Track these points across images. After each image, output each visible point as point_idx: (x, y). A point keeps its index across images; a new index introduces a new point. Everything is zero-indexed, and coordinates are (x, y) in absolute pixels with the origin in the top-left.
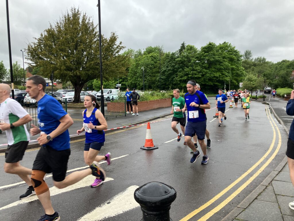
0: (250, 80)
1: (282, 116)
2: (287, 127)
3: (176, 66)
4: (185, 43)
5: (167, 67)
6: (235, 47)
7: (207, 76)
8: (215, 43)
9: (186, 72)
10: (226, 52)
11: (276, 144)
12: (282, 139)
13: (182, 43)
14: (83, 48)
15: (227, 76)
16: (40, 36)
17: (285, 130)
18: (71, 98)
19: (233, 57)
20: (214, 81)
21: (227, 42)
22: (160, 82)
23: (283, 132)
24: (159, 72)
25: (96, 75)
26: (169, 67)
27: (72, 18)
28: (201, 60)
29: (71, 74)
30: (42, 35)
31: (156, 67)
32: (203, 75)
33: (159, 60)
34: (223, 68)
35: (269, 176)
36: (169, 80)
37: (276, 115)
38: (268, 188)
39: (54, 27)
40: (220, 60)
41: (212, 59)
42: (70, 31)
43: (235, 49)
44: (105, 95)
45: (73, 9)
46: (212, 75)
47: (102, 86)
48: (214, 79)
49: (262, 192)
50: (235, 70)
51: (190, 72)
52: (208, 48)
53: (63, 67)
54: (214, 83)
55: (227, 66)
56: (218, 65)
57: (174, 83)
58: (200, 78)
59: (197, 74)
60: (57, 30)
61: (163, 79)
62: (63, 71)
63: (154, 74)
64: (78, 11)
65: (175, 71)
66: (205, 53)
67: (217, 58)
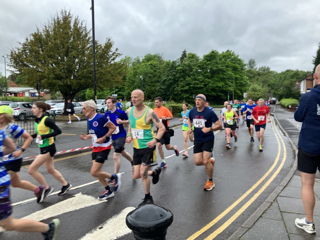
0: (254, 90)
1: (287, 128)
2: (291, 139)
3: (177, 75)
4: (186, 51)
5: (168, 76)
6: (238, 56)
7: (210, 86)
8: (217, 51)
9: (187, 81)
10: (229, 61)
11: (281, 157)
12: (287, 152)
13: (184, 51)
14: (75, 55)
15: (230, 86)
16: (26, 41)
17: (290, 142)
18: (60, 110)
19: (237, 66)
20: (217, 91)
21: (230, 50)
22: (160, 92)
23: (288, 144)
24: (158, 82)
25: (88, 85)
26: (169, 76)
27: (62, 21)
28: (203, 69)
29: (60, 83)
30: (27, 40)
31: (156, 76)
32: (205, 85)
33: (158, 69)
34: (227, 78)
35: (274, 191)
36: (170, 90)
37: (281, 127)
38: (273, 204)
39: (41, 31)
40: (223, 69)
41: (215, 68)
42: (60, 35)
43: (239, 58)
44: (99, 106)
45: (64, 12)
46: (215, 85)
47: (96, 96)
48: (217, 89)
49: (267, 209)
50: (238, 80)
51: (192, 81)
52: (211, 56)
53: (52, 76)
54: (217, 93)
55: (231, 76)
56: (221, 74)
57: (175, 93)
58: (202, 88)
59: (200, 83)
60: (45, 35)
61: (163, 89)
62: (52, 80)
63: (153, 84)
64: (69, 14)
65: (176, 80)
66: (207, 62)
67: (220, 67)
